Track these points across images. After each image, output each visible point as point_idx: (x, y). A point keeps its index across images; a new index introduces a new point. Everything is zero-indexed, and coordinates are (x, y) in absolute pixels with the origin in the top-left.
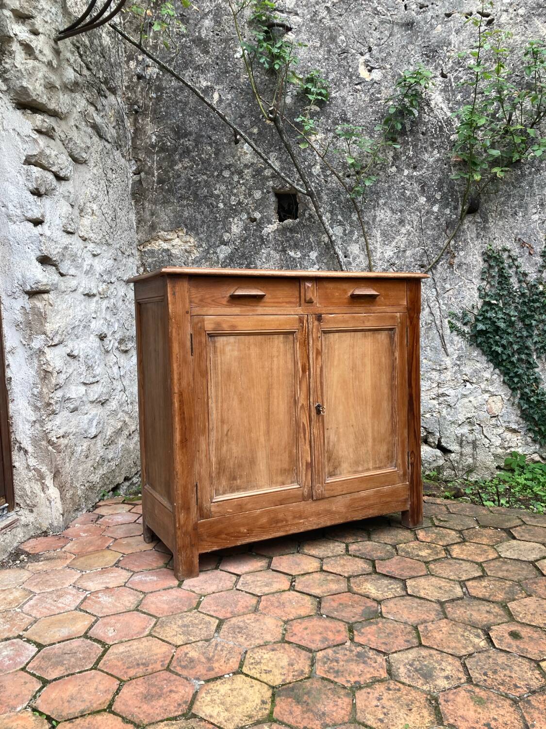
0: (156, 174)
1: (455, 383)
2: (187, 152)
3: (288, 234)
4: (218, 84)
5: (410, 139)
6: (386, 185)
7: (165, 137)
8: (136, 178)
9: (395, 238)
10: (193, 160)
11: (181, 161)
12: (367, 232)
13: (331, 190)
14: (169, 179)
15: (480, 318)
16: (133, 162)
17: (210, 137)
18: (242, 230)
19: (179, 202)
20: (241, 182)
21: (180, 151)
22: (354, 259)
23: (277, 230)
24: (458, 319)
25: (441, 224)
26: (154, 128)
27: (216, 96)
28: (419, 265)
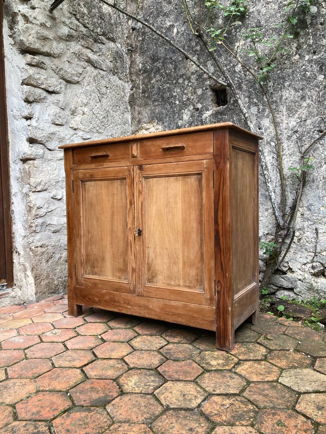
0: (141, 88)
2: (158, 70)
3: (219, 116)
4: (176, 22)
5: (310, 31)
6: (291, 71)
7: (147, 63)
8: (132, 92)
10: (161, 75)
11: (155, 77)
12: (276, 109)
13: (249, 81)
14: (148, 90)
16: (130, 82)
17: (171, 58)
18: (190, 118)
19: (153, 103)
20: (189, 85)
21: (154, 71)
22: (266, 130)
23: (212, 114)
26: (140, 59)
27: (175, 30)
28: (318, 131)
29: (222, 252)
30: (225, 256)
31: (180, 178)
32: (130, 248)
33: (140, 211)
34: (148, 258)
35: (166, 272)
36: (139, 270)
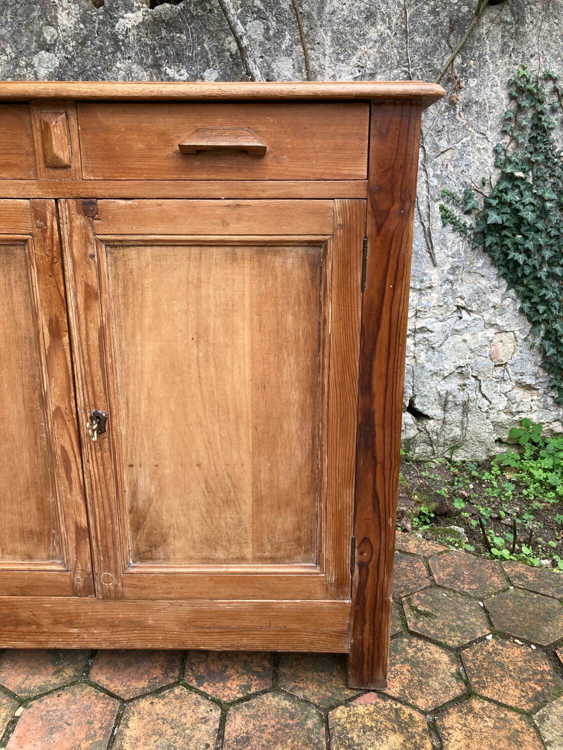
1: (443, 311)
3: (164, 33)
9: (356, 49)
12: (307, 35)
15: (494, 202)
18: (78, 23)
23: (143, 23)
24: (456, 203)
25: (441, 24)
29: (379, 467)
30: (387, 475)
31: (247, 251)
32: (62, 471)
33: (95, 358)
34: (134, 494)
35: (196, 526)
36: (104, 531)
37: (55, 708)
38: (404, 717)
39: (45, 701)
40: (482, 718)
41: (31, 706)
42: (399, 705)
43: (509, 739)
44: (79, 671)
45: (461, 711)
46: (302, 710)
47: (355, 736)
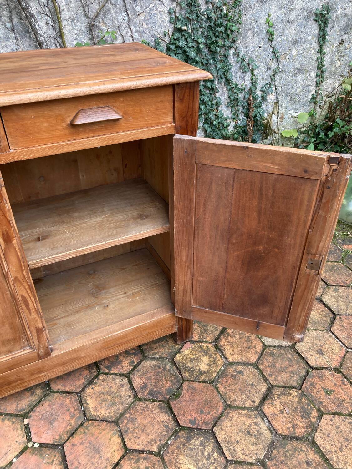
15: (173, 47)
37: (44, 412)
38: (205, 348)
39: (37, 411)
40: (234, 336)
41: (31, 416)
42: (200, 344)
43: (246, 341)
44: (44, 388)
45: (225, 337)
46: (162, 362)
47: (189, 365)
